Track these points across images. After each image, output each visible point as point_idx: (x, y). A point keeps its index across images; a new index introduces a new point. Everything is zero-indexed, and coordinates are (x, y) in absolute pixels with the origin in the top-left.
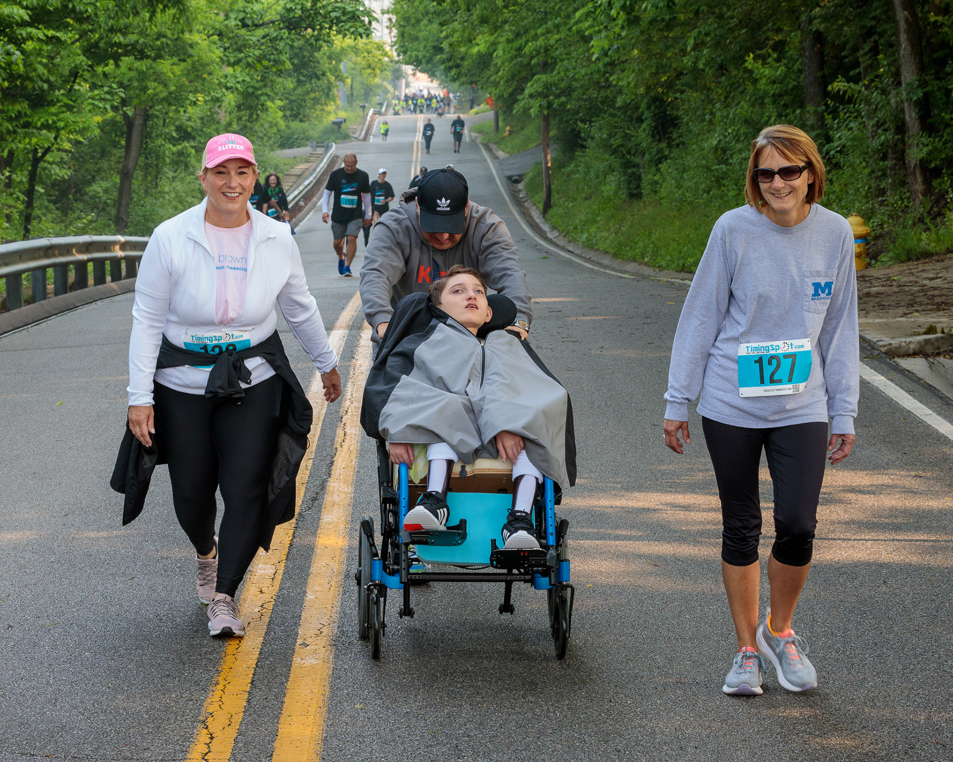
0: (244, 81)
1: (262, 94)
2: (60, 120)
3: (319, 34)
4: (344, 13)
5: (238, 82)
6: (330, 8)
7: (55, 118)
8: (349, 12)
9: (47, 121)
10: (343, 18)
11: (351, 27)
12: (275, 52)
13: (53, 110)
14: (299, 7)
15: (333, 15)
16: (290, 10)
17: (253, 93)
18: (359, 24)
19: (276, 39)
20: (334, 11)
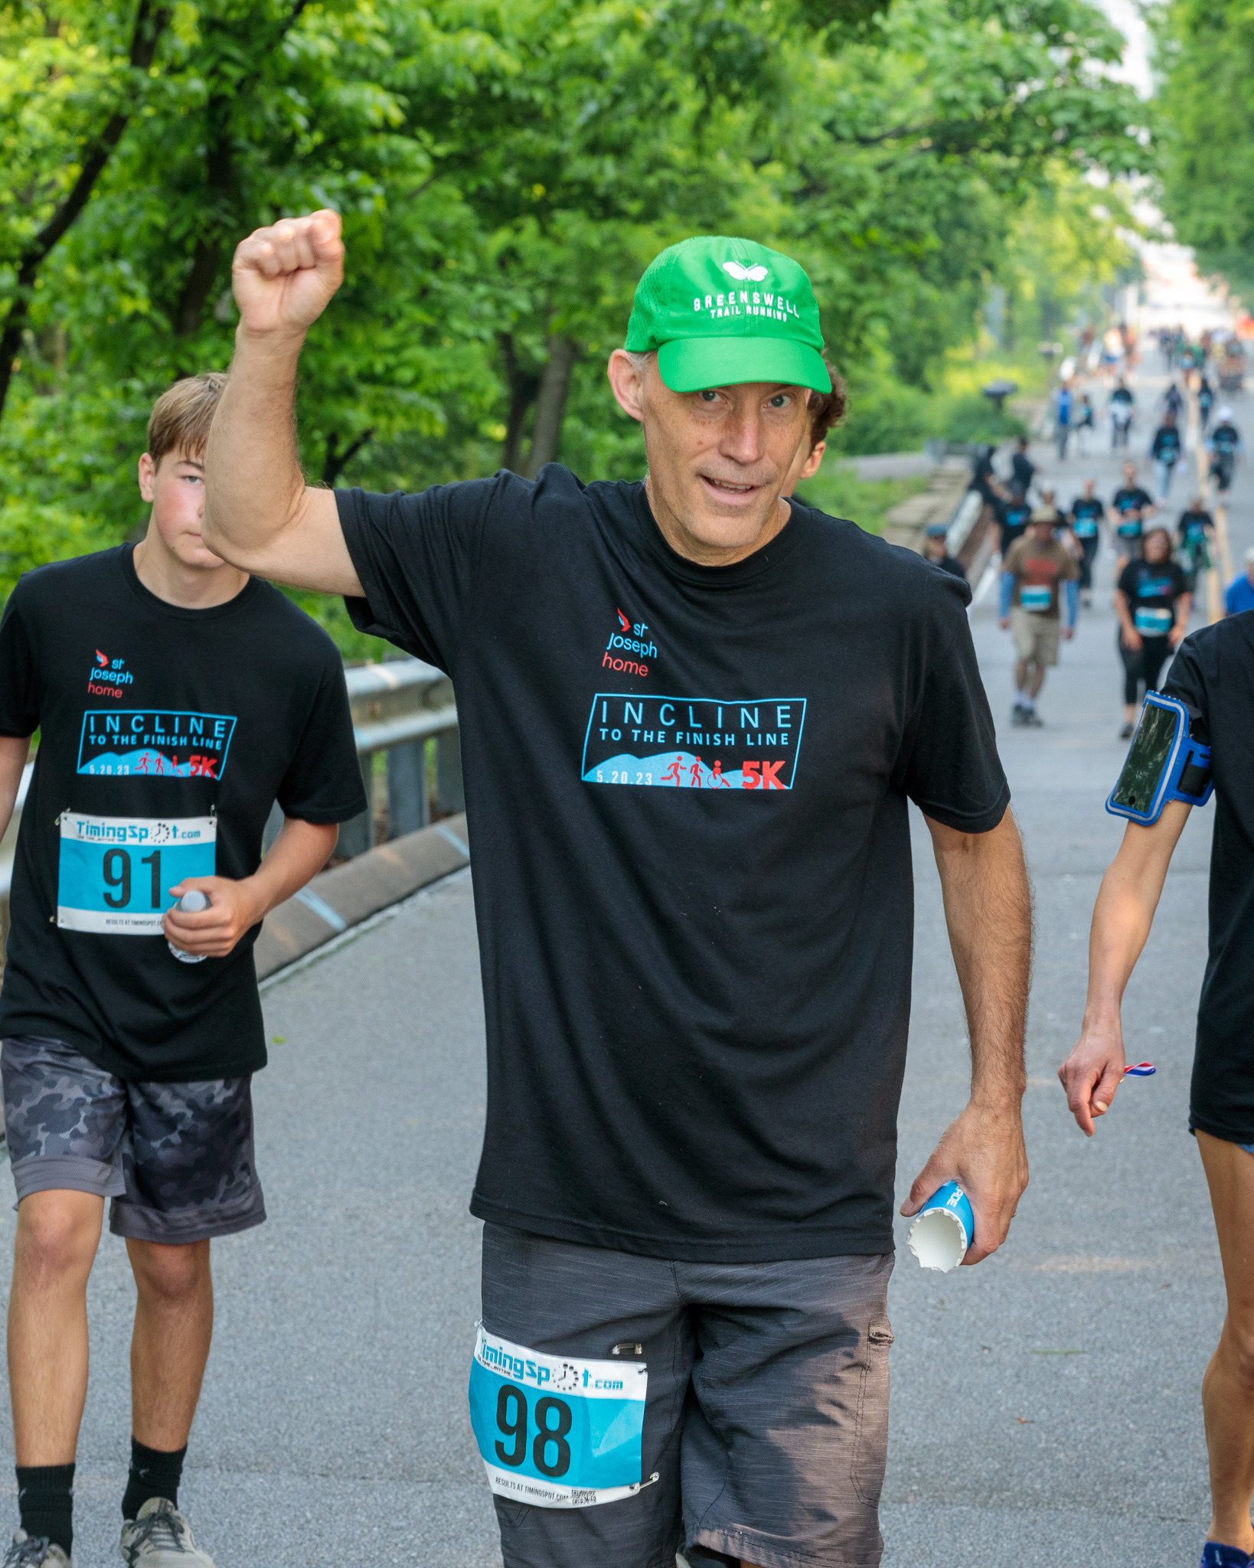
0: (829, 282)
1: (874, 314)
2: (404, 364)
3: (1022, 167)
4: (1088, 114)
5: (816, 284)
6: (1051, 100)
7: (391, 360)
8: (1100, 113)
9: (371, 365)
10: (1083, 127)
11: (1103, 150)
12: (911, 208)
13: (387, 339)
14: (975, 95)
15: (1060, 118)
16: (954, 103)
17: (850, 313)
18: (1121, 143)
19: (912, 175)
20: (1063, 106)
